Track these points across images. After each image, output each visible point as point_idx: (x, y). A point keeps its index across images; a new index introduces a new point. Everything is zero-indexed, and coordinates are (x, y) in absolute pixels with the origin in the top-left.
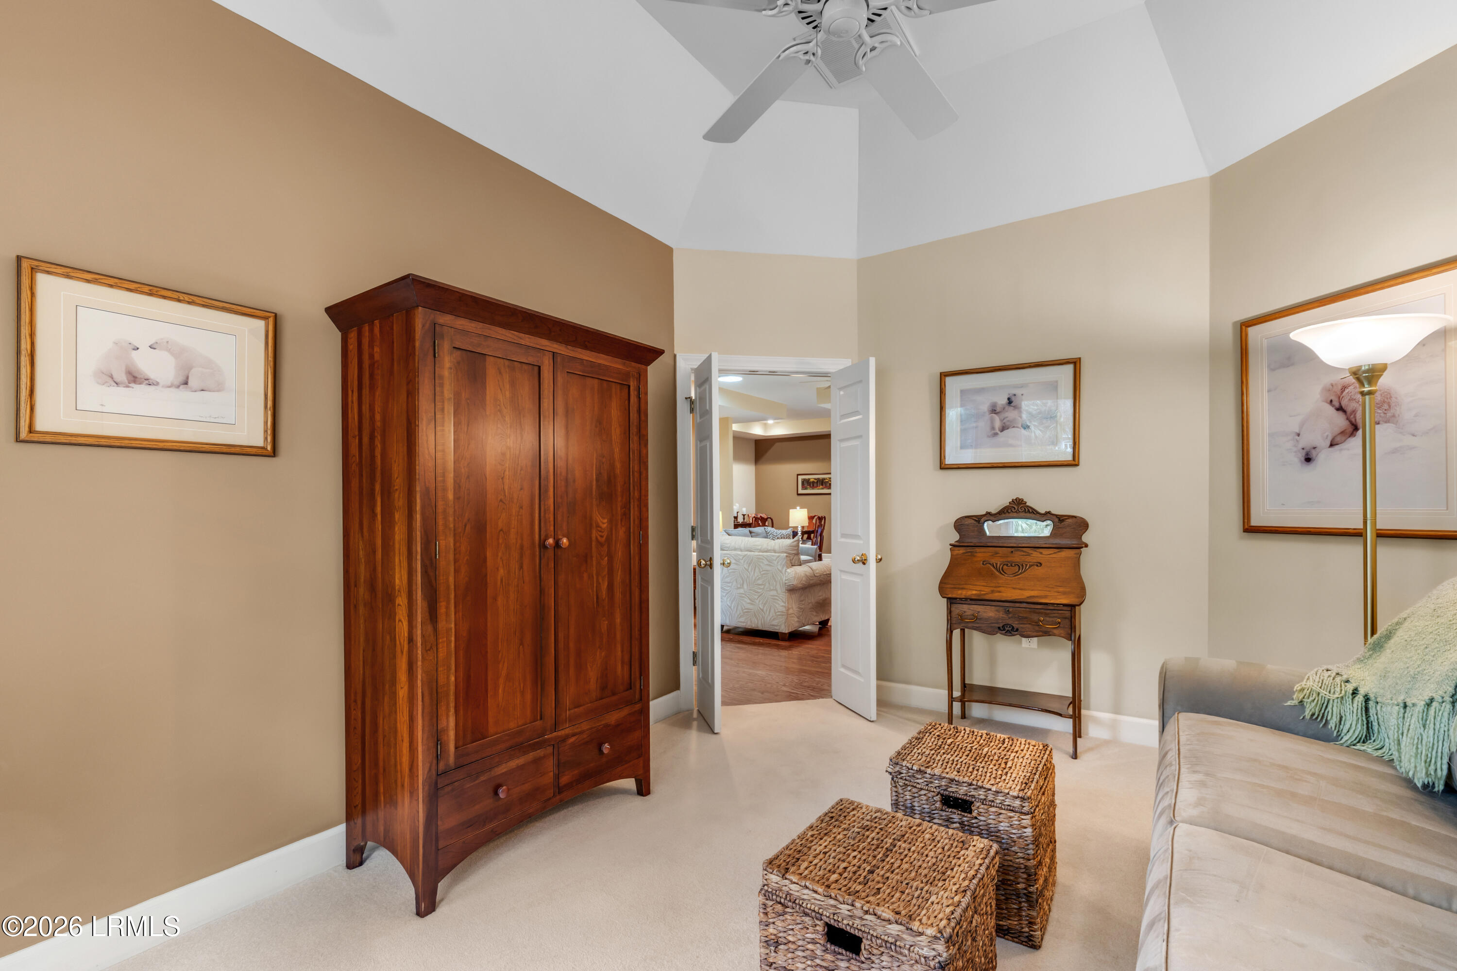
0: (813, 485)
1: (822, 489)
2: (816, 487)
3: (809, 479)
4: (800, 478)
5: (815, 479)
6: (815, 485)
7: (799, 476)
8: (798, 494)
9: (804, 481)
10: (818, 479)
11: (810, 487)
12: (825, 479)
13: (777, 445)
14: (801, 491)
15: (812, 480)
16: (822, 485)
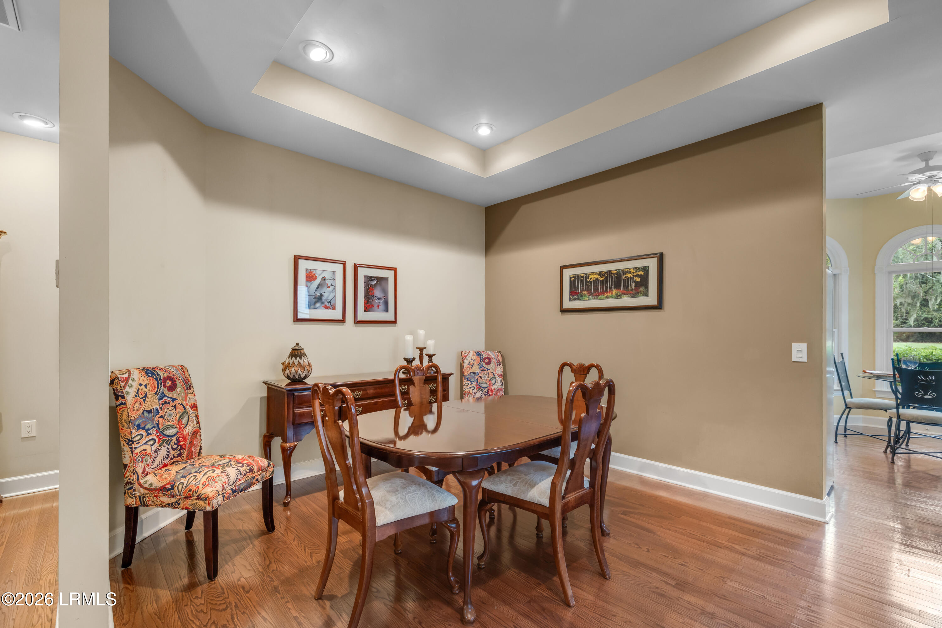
0: (596, 290)
1: (618, 296)
2: (603, 293)
3: (587, 276)
4: (568, 273)
5: (600, 274)
6: (600, 287)
7: (565, 271)
8: (563, 311)
9: (575, 280)
10: (609, 273)
11: (590, 293)
12: (624, 272)
13: (524, 209)
14: (568, 304)
15: (593, 277)
16: (618, 287)
